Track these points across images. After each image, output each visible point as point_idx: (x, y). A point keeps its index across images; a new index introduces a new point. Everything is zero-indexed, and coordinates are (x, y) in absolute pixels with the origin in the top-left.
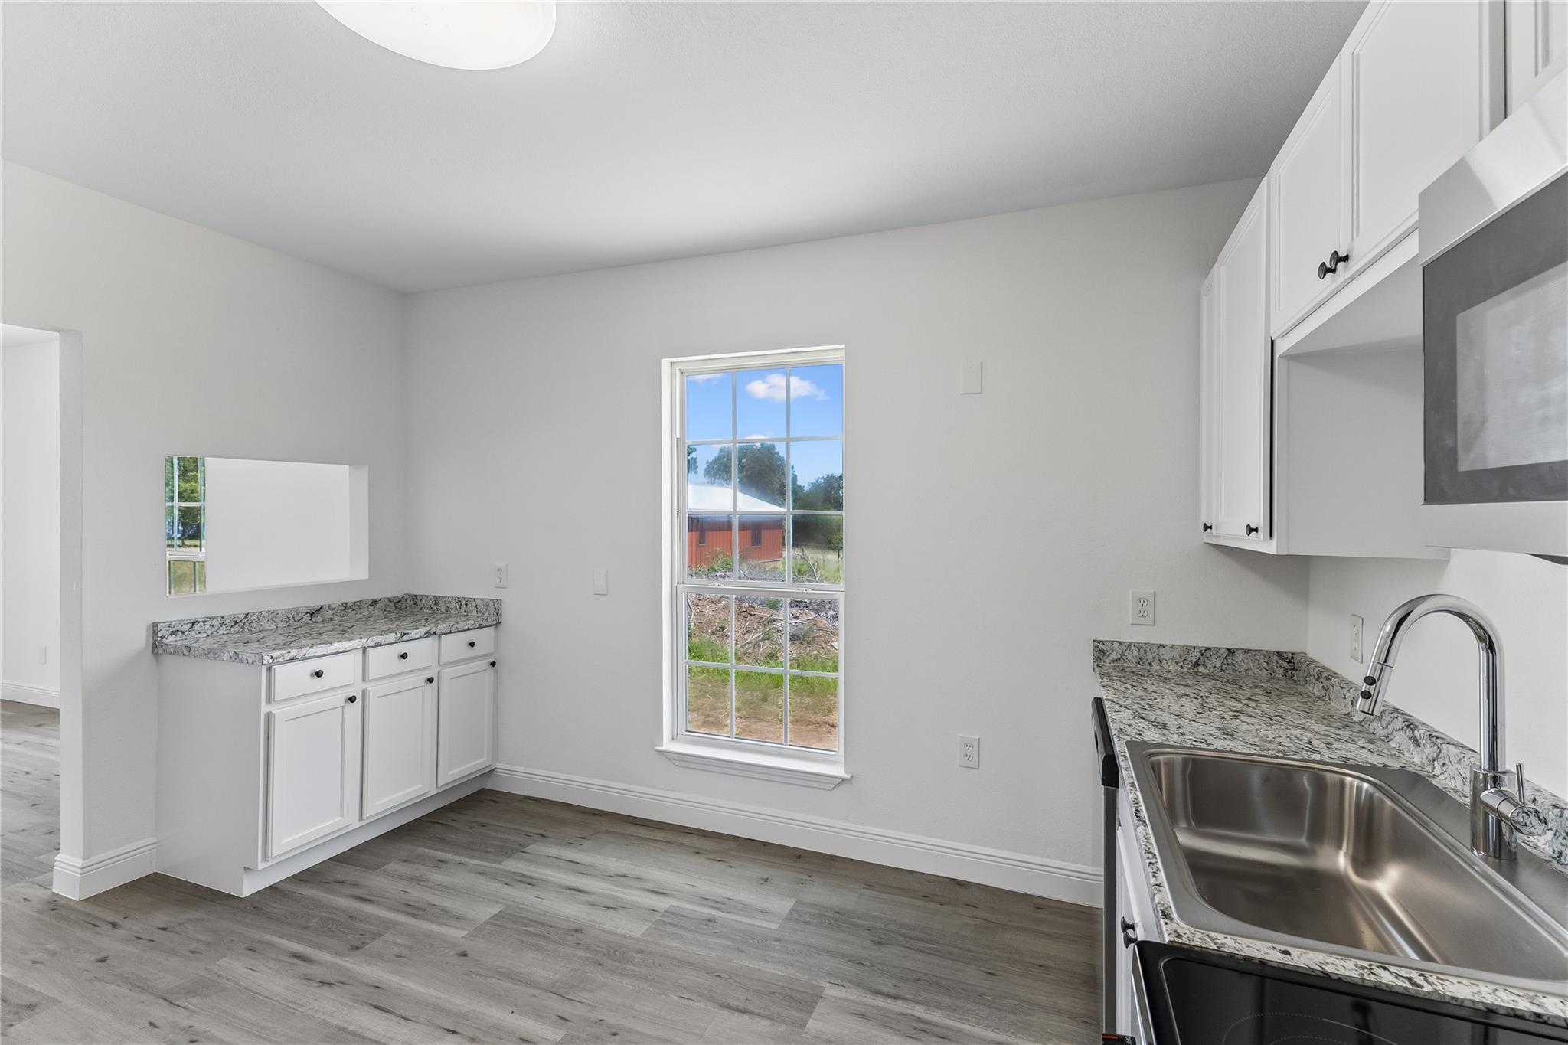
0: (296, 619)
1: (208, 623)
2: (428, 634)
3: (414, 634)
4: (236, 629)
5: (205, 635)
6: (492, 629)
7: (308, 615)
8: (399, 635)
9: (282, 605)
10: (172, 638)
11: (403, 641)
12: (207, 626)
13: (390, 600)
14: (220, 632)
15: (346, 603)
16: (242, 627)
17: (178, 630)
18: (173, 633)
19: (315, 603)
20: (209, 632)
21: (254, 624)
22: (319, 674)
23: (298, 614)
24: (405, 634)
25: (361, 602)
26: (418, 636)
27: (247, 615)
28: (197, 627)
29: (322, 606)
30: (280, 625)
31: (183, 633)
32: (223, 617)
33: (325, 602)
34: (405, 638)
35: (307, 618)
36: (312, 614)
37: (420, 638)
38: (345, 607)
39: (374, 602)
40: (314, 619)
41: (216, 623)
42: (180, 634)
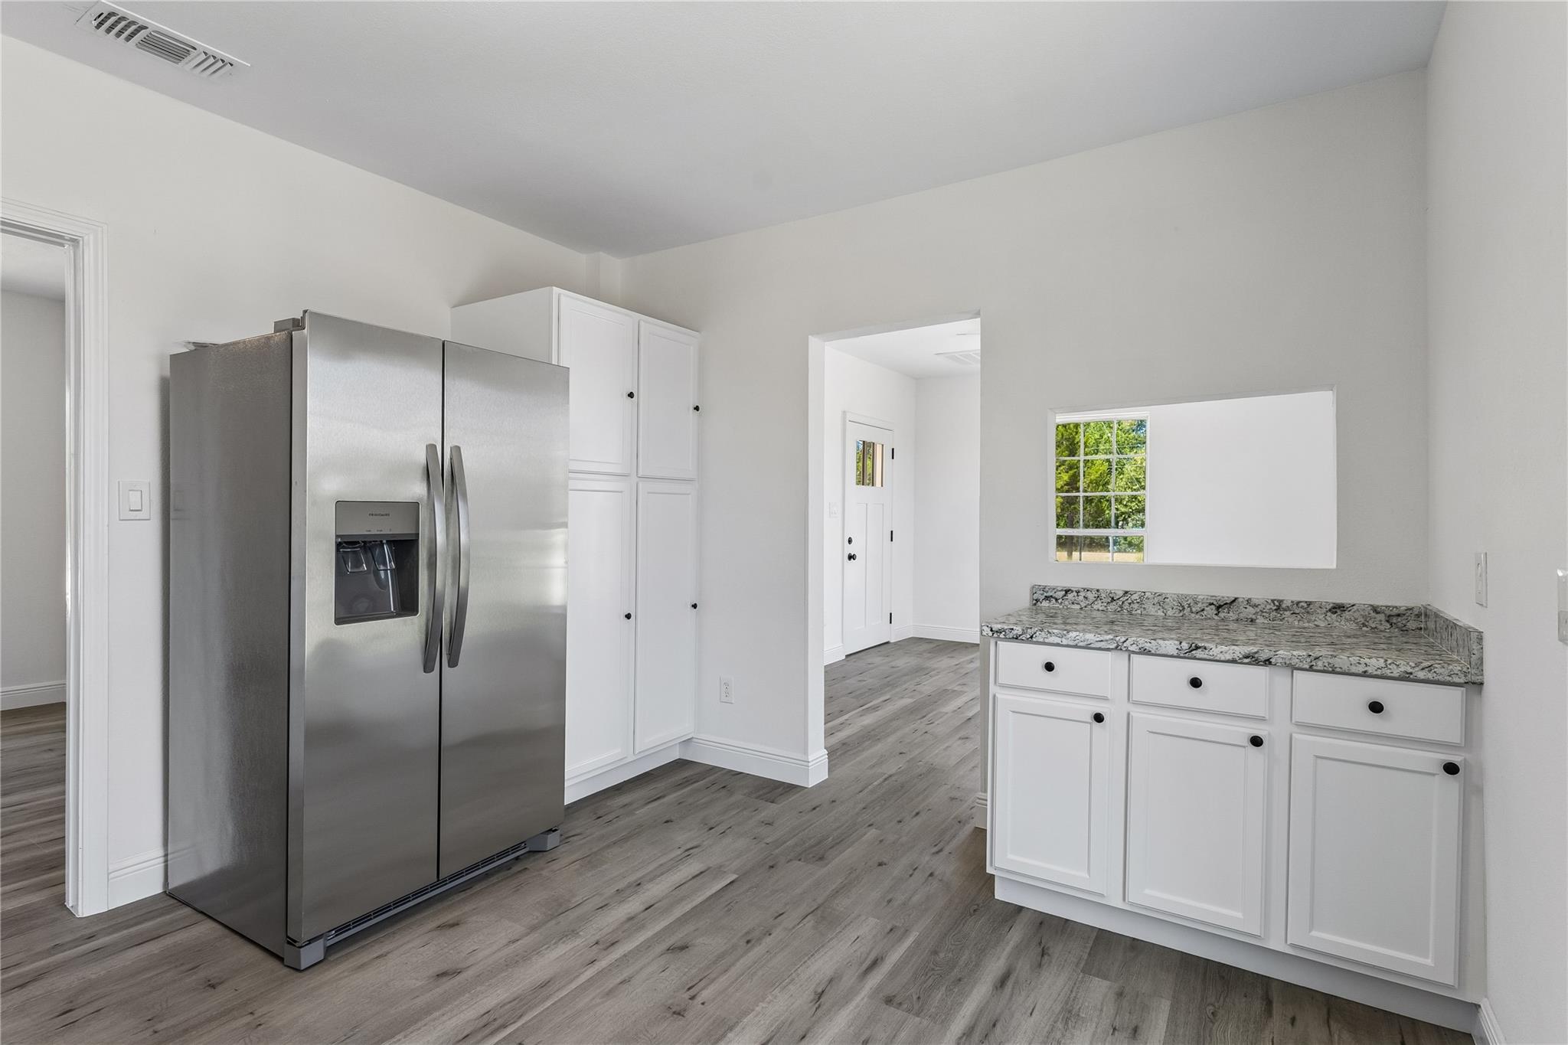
0: (1194, 610)
1: (1082, 594)
2: (1252, 659)
3: (1216, 651)
4: (1112, 607)
5: (1078, 607)
6: (1457, 693)
7: (1213, 606)
8: (1185, 645)
9: (1174, 588)
10: (1045, 604)
11: (1195, 658)
12: (1081, 598)
13: (1376, 610)
14: (1095, 607)
15: (1280, 602)
16: (1121, 607)
17: (1051, 596)
18: (1047, 598)
19: (1226, 593)
20: (1083, 605)
21: (1136, 606)
22: (1049, 667)
23: (1196, 603)
24: (1197, 648)
25: (1309, 604)
26: (1228, 657)
27: (1126, 592)
28: (1070, 596)
29: (1236, 599)
30: (1170, 613)
31: (1056, 600)
32: (1098, 591)
33: (1243, 593)
34: (1198, 653)
35: (1210, 611)
36: (1219, 607)
37: (1234, 661)
38: (1279, 606)
39: (1338, 609)
40: (1222, 615)
41: (1091, 596)
42: (1054, 600)
